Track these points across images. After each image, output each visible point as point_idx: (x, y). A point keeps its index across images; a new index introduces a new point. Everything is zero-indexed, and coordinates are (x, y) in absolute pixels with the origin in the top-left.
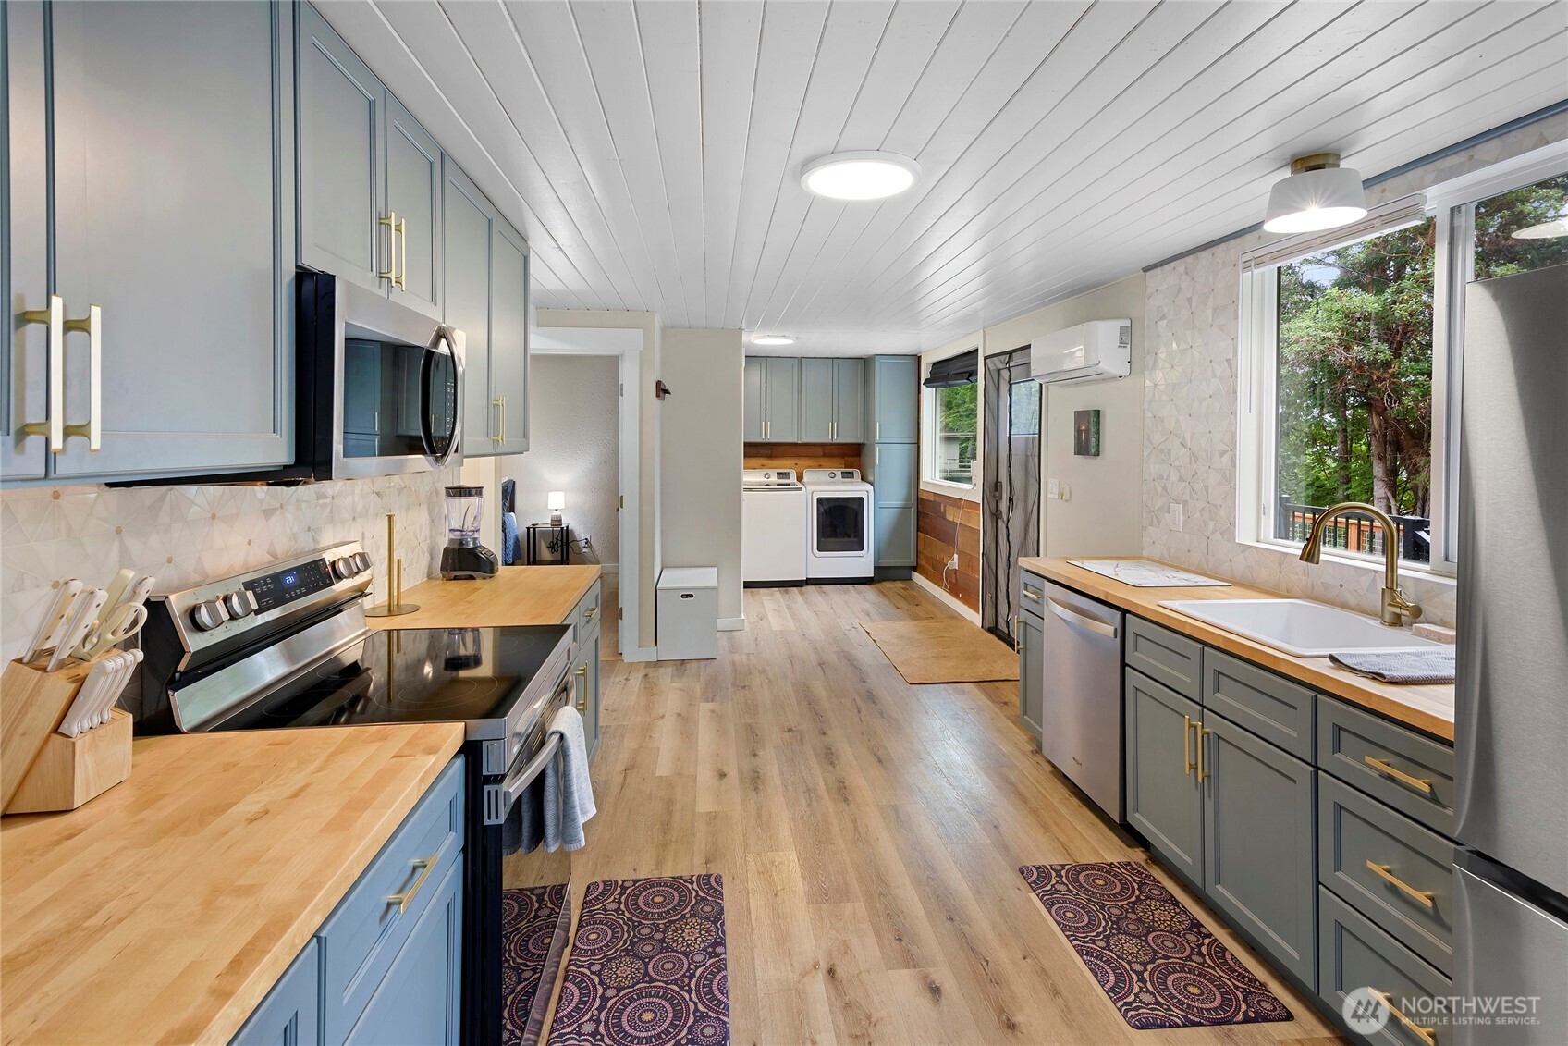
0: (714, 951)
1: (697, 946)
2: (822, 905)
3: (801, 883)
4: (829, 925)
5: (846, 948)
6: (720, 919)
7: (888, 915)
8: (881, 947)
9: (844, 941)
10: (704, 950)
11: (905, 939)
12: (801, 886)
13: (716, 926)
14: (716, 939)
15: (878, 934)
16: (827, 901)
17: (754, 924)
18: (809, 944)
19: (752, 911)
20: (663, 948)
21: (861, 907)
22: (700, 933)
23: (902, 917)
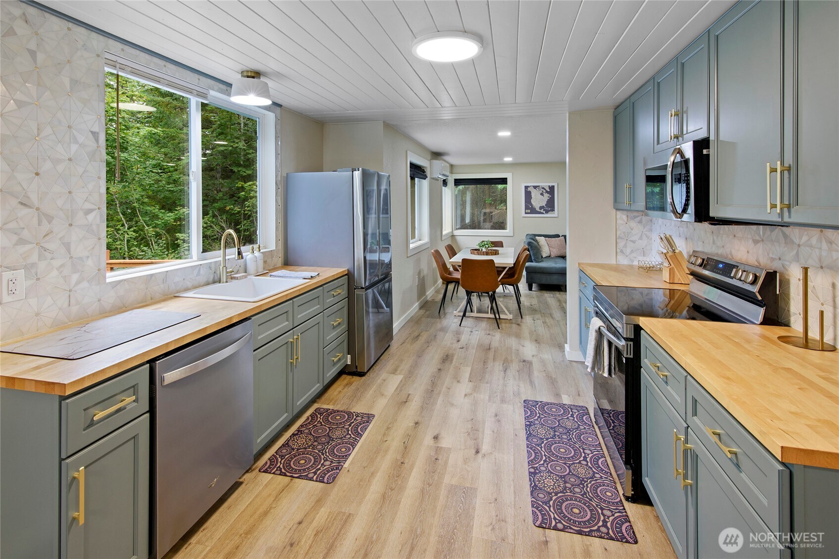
0: (535, 470)
1: (545, 474)
2: (469, 486)
3: (477, 505)
4: (469, 474)
5: (466, 461)
6: (533, 487)
7: (433, 473)
8: (448, 458)
9: (465, 464)
10: (540, 472)
11: (433, 459)
12: (478, 502)
13: (535, 484)
14: (535, 476)
15: (446, 463)
16: (465, 488)
17: (512, 483)
18: (484, 466)
19: (513, 492)
20: (564, 478)
21: (447, 480)
22: (544, 482)
23: (428, 469)
